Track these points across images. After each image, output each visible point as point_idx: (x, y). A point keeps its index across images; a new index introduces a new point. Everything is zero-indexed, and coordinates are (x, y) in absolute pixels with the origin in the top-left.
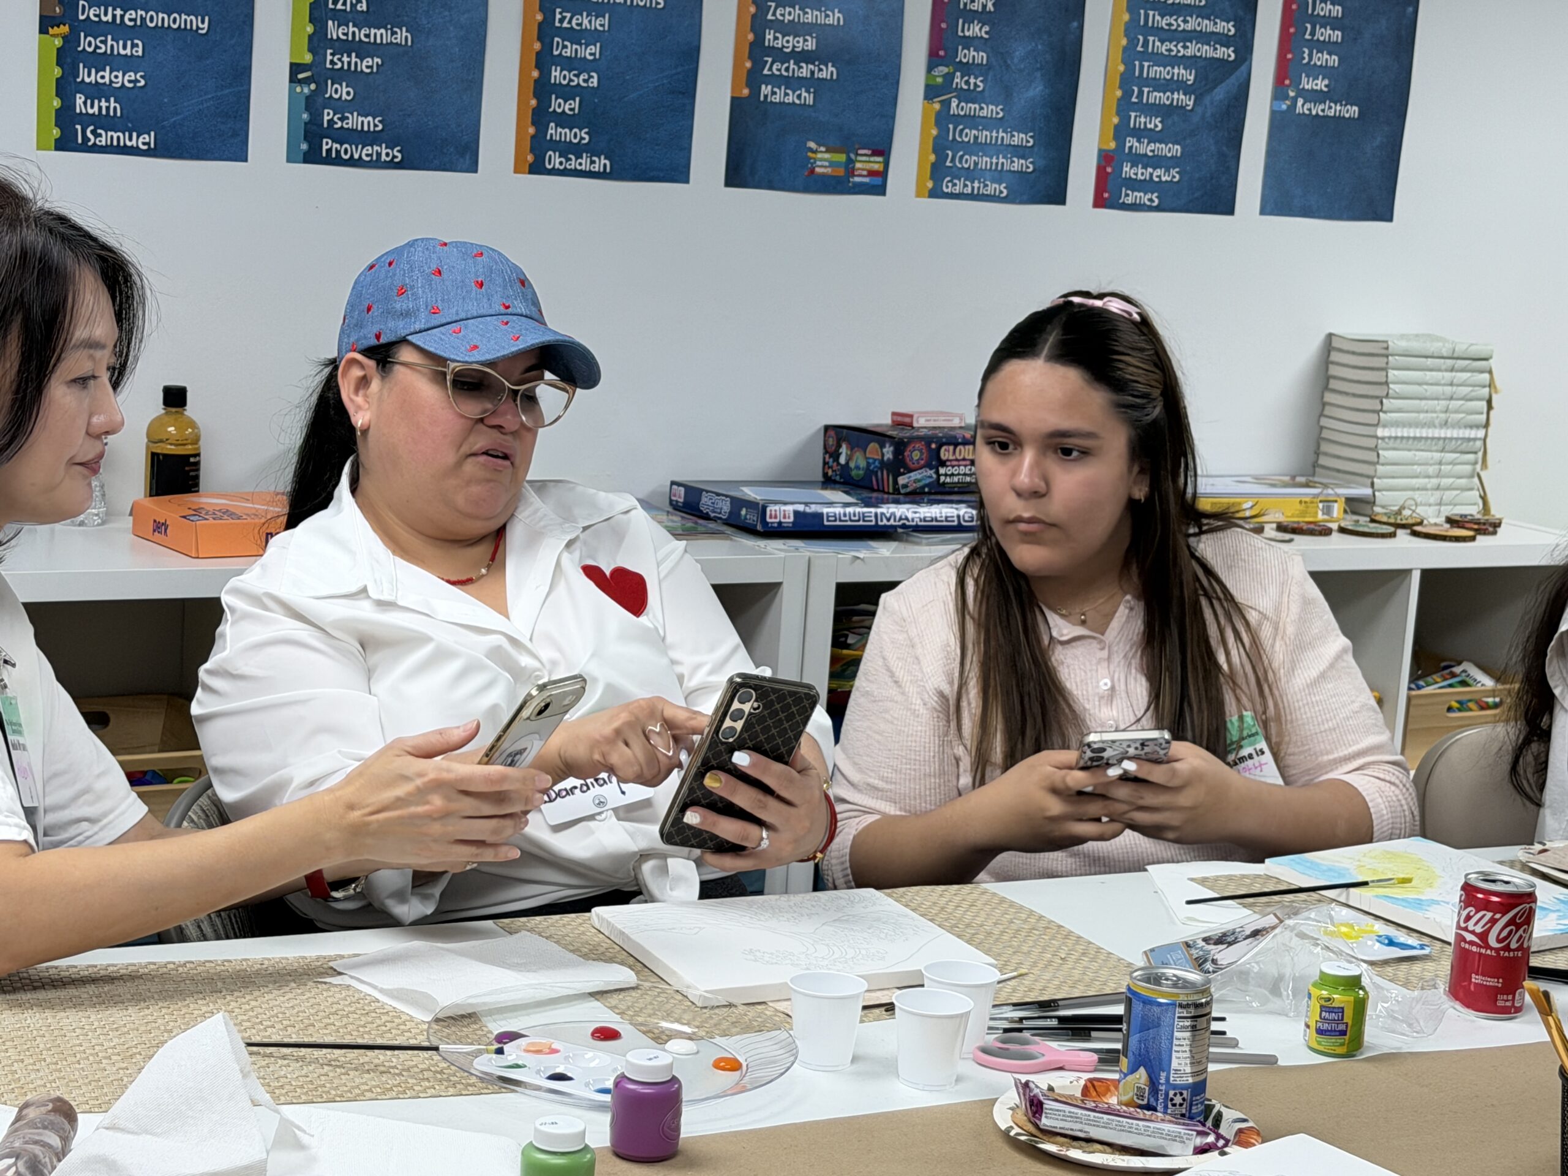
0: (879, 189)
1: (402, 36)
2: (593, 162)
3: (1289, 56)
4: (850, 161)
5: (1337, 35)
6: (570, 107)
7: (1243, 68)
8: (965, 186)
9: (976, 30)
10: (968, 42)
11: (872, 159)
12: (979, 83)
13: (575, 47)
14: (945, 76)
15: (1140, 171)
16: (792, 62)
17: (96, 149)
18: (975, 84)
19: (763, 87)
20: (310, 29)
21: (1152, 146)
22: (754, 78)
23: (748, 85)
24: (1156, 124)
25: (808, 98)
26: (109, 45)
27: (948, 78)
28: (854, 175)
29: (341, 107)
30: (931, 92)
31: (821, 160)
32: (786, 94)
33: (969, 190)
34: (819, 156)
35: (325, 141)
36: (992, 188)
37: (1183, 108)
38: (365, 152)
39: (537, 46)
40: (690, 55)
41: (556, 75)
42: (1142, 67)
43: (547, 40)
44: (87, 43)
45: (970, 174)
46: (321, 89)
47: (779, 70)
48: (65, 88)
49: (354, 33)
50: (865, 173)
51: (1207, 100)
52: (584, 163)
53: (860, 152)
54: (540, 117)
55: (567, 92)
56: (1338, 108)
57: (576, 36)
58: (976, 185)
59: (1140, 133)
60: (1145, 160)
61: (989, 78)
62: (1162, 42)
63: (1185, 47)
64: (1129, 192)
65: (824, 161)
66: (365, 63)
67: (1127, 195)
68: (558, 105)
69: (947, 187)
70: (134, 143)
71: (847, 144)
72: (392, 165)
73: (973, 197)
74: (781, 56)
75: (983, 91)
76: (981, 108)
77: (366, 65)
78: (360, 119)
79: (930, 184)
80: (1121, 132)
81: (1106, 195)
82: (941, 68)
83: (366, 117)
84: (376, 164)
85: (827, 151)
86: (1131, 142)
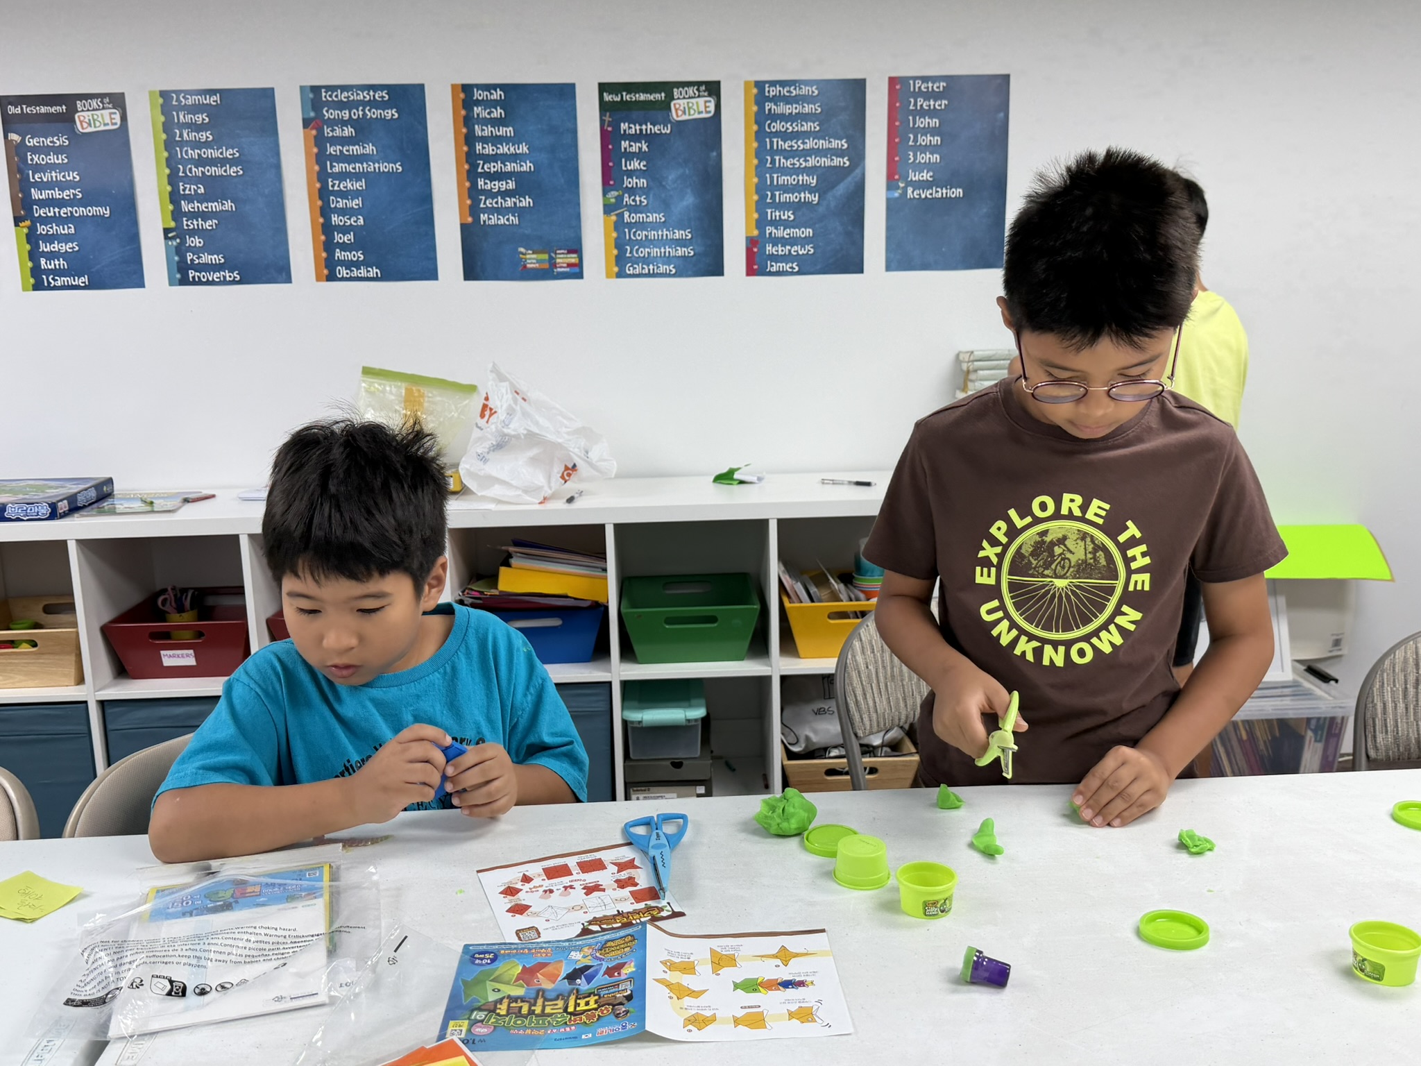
0: (579, 275)
1: (228, 205)
2: (368, 271)
3: (897, 159)
4: (551, 258)
5: (937, 140)
6: (348, 238)
7: (858, 171)
8: (643, 268)
9: (635, 165)
10: (630, 174)
11: (569, 256)
12: (643, 200)
13: (344, 201)
14: (616, 198)
15: (780, 249)
16: (499, 198)
17: (55, 288)
18: (640, 201)
19: (482, 215)
20: (171, 207)
21: (788, 231)
22: (474, 210)
23: (471, 215)
24: (789, 215)
25: (514, 220)
26: (54, 229)
27: (619, 199)
28: (556, 267)
29: (196, 251)
30: (608, 209)
31: (530, 259)
32: (498, 219)
33: (646, 271)
34: (528, 256)
35: (190, 271)
36: (663, 269)
37: (810, 203)
38: (216, 276)
39: (320, 203)
40: (426, 199)
41: (335, 219)
42: (772, 178)
43: (326, 199)
44: (41, 229)
45: (646, 260)
46: (183, 241)
47: (491, 204)
48: (34, 255)
49: (198, 207)
50: (565, 265)
51: (830, 196)
52: (363, 272)
53: (558, 252)
54: (329, 246)
55: (344, 230)
56: (944, 191)
57: (344, 194)
58: (651, 267)
59: (776, 223)
60: (783, 241)
61: (651, 196)
62: (786, 159)
63: (806, 161)
64: (773, 263)
65: (532, 260)
66: (207, 224)
67: (772, 266)
68: (339, 238)
69: (629, 270)
70: (77, 283)
71: (547, 247)
72: (234, 282)
73: (649, 275)
74: (490, 194)
75: (646, 205)
76: (647, 217)
77: (209, 224)
78: (209, 257)
79: (616, 269)
80: (761, 223)
81: (755, 267)
82: (613, 193)
83: (213, 255)
84: (224, 282)
85: (533, 253)
86: (769, 230)
